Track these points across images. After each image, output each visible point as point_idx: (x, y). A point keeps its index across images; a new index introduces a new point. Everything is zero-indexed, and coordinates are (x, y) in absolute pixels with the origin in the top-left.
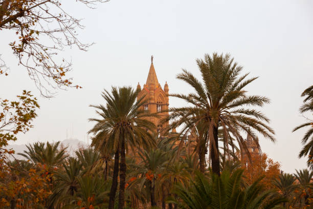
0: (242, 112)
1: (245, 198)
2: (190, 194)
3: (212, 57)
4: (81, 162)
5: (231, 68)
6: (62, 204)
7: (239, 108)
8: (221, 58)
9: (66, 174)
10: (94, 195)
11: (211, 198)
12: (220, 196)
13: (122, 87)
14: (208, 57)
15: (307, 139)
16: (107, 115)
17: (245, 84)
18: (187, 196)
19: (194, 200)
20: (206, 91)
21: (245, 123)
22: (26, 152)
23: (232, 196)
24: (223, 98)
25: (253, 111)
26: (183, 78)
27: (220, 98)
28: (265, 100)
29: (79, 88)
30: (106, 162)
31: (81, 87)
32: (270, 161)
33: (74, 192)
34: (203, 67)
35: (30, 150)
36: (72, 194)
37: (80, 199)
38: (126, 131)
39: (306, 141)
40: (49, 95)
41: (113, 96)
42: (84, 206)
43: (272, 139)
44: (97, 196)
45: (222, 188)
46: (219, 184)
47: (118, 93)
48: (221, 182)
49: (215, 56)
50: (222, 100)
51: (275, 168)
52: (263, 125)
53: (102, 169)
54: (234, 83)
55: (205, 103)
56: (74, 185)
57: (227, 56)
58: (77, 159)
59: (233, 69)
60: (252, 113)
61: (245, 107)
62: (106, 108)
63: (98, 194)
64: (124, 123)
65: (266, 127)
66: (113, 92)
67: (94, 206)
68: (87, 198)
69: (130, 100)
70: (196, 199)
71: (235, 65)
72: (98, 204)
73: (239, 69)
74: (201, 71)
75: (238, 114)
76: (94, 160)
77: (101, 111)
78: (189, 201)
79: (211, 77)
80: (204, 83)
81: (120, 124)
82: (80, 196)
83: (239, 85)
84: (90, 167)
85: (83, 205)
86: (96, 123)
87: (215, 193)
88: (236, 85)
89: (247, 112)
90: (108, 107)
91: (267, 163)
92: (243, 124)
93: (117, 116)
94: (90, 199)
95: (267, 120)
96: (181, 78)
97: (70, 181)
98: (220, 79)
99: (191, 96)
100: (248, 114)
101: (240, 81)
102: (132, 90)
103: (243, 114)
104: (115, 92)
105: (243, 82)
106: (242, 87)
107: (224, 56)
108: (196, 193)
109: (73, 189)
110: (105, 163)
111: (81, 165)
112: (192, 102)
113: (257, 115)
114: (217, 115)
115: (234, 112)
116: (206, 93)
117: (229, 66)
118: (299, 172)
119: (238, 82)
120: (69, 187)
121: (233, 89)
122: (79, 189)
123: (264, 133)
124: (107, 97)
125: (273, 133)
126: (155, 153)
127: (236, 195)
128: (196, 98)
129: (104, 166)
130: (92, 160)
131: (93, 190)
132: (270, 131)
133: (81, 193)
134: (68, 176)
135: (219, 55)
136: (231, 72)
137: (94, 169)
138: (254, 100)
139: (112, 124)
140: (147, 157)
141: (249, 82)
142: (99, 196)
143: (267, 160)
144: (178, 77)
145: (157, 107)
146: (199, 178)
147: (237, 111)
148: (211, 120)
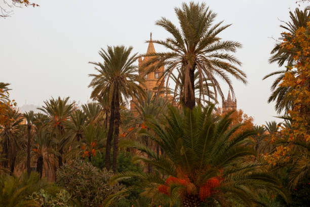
0: (216, 56)
1: (215, 130)
2: (163, 127)
3: (189, 5)
4: (85, 114)
5: (206, 16)
6: (70, 147)
7: (214, 52)
8: (197, 6)
9: (73, 123)
10: (96, 140)
11: (183, 131)
12: (191, 129)
13: (116, 46)
14: (185, 6)
15: (276, 86)
16: (105, 71)
17: (219, 31)
18: (160, 129)
19: (166, 133)
20: (183, 37)
21: (219, 66)
22: (43, 107)
23: (203, 128)
24: (199, 43)
25: (227, 55)
26: (162, 25)
27: (196, 44)
28: (238, 45)
29: (36, 6)
30: (107, 114)
31: (37, 5)
32: (246, 116)
33: (80, 138)
34: (180, 15)
35: (47, 105)
36: (79, 140)
37: (84, 144)
38: (120, 85)
39: (274, 89)
40: (5, 14)
41: (109, 54)
42: (87, 150)
43: (244, 82)
44: (99, 141)
45: (193, 121)
46: (191, 118)
47: (113, 51)
48: (192, 115)
49: (192, 4)
50: (198, 45)
51: (249, 122)
52: (236, 69)
53: (103, 119)
54: (209, 29)
55: (182, 48)
56: (79, 133)
57: (203, 5)
58: (83, 111)
59: (208, 16)
60: (226, 57)
61: (219, 52)
62: (104, 65)
63: (100, 140)
64: (118, 77)
65: (239, 71)
66: (109, 51)
67: (96, 149)
68: (90, 143)
69: (123, 57)
70: (168, 131)
71: (210, 13)
72: (99, 148)
73: (214, 16)
74: (179, 18)
75: (213, 58)
76: (97, 112)
77: (99, 68)
78: (162, 134)
79: (188, 24)
80: (181, 29)
81: (115, 78)
82: (84, 142)
83: (214, 32)
84: (93, 118)
85: (86, 148)
86: (94, 77)
87: (186, 125)
88: (211, 32)
89: (221, 56)
90: (105, 64)
91: (243, 118)
92: (217, 68)
93: (113, 72)
94: (93, 144)
95: (239, 63)
96: (160, 24)
97: (77, 129)
98: (196, 26)
99: (168, 40)
100: (222, 58)
101: (215, 28)
102: (125, 49)
103: (217, 58)
104: (110, 51)
105: (217, 29)
106: (216, 33)
107: (200, 5)
108: (168, 125)
109: (79, 136)
110: (105, 114)
111: (86, 116)
112: (170, 47)
113: (230, 58)
114: (193, 58)
115: (209, 57)
116: (183, 39)
117: (205, 14)
118: (269, 124)
119: (213, 29)
120: (75, 134)
121: (208, 36)
122: (83, 136)
123: (237, 76)
124: (104, 55)
125: (245, 77)
126: (149, 107)
127: (207, 127)
128: (173, 42)
129: (105, 117)
130: (95, 112)
131: (96, 136)
132: (242, 74)
133: (85, 139)
134: (75, 126)
135: (195, 3)
136: (207, 19)
137: (96, 119)
138: (228, 45)
139: (109, 79)
140: (143, 111)
141: (223, 29)
142: (100, 141)
143: (243, 115)
144: (157, 24)
145: (155, 74)
146: (172, 112)
147: (212, 56)
148: (187, 63)
